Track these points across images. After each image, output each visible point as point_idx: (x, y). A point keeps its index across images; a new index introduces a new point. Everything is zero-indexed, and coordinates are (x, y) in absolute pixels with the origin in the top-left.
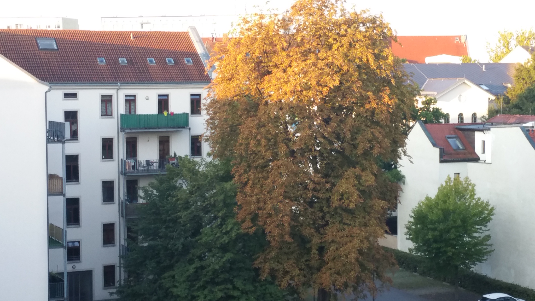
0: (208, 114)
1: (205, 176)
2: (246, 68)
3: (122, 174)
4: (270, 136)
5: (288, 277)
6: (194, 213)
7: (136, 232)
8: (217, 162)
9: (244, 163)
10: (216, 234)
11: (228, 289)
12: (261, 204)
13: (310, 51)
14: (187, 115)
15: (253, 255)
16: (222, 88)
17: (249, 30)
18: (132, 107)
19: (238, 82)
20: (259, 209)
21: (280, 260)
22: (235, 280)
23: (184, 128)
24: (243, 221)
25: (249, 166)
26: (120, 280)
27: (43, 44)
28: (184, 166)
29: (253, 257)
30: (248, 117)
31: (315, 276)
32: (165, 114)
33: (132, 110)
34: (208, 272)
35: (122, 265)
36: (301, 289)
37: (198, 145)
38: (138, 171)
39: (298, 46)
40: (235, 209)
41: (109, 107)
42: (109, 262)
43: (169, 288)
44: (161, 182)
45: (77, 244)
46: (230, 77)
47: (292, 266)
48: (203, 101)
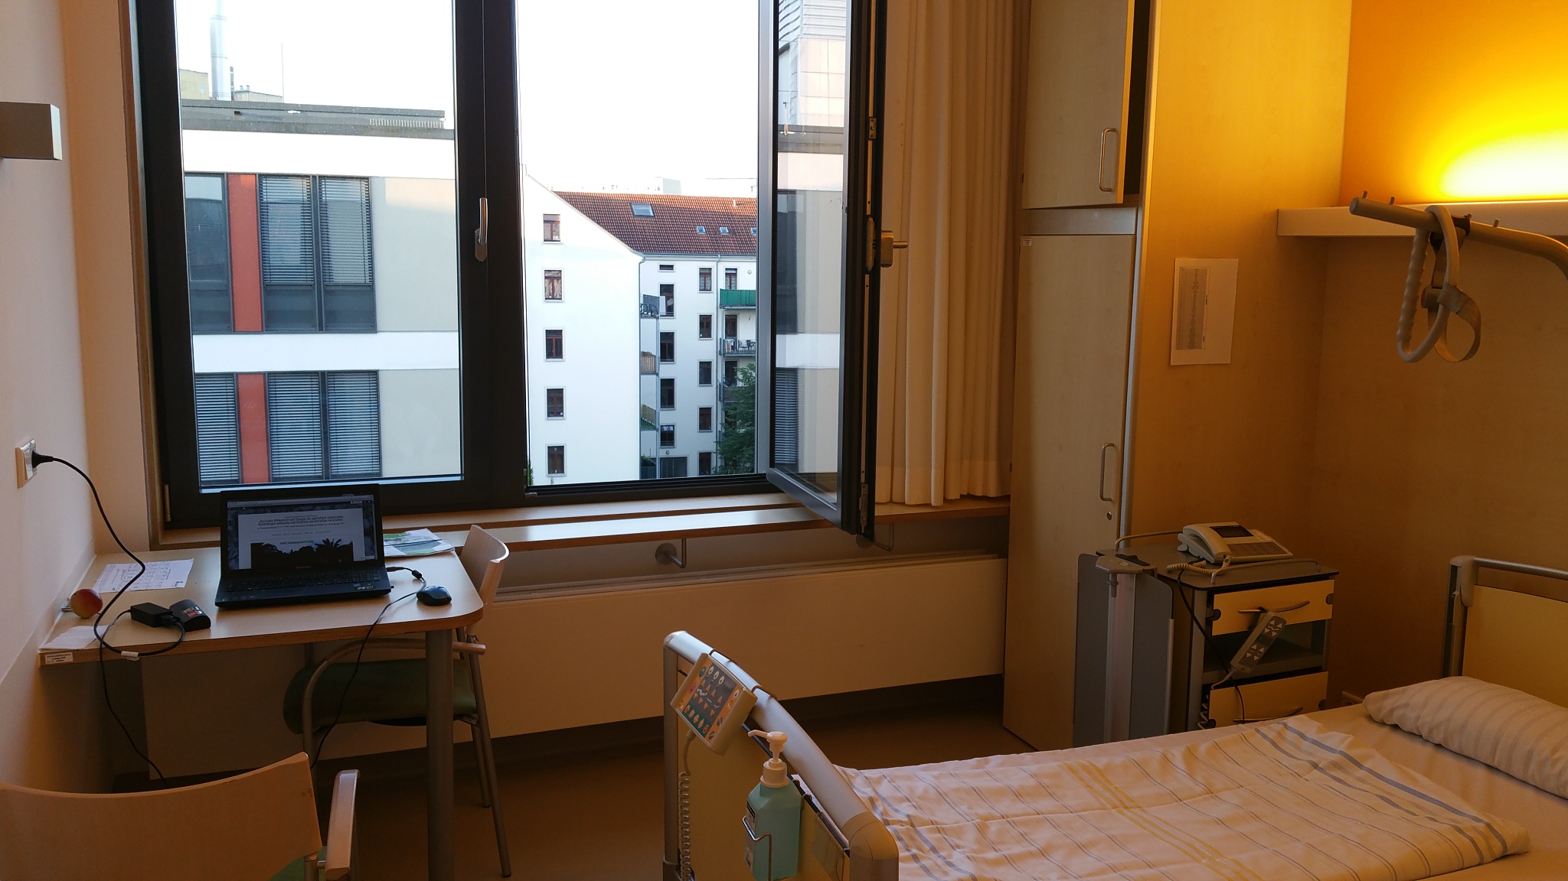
3: (720, 354)
7: (734, 418)
18: (733, 282)
26: (716, 467)
27: (638, 209)
33: (733, 285)
35: (718, 453)
38: (738, 352)
41: (708, 281)
42: (705, 449)
45: (671, 428)
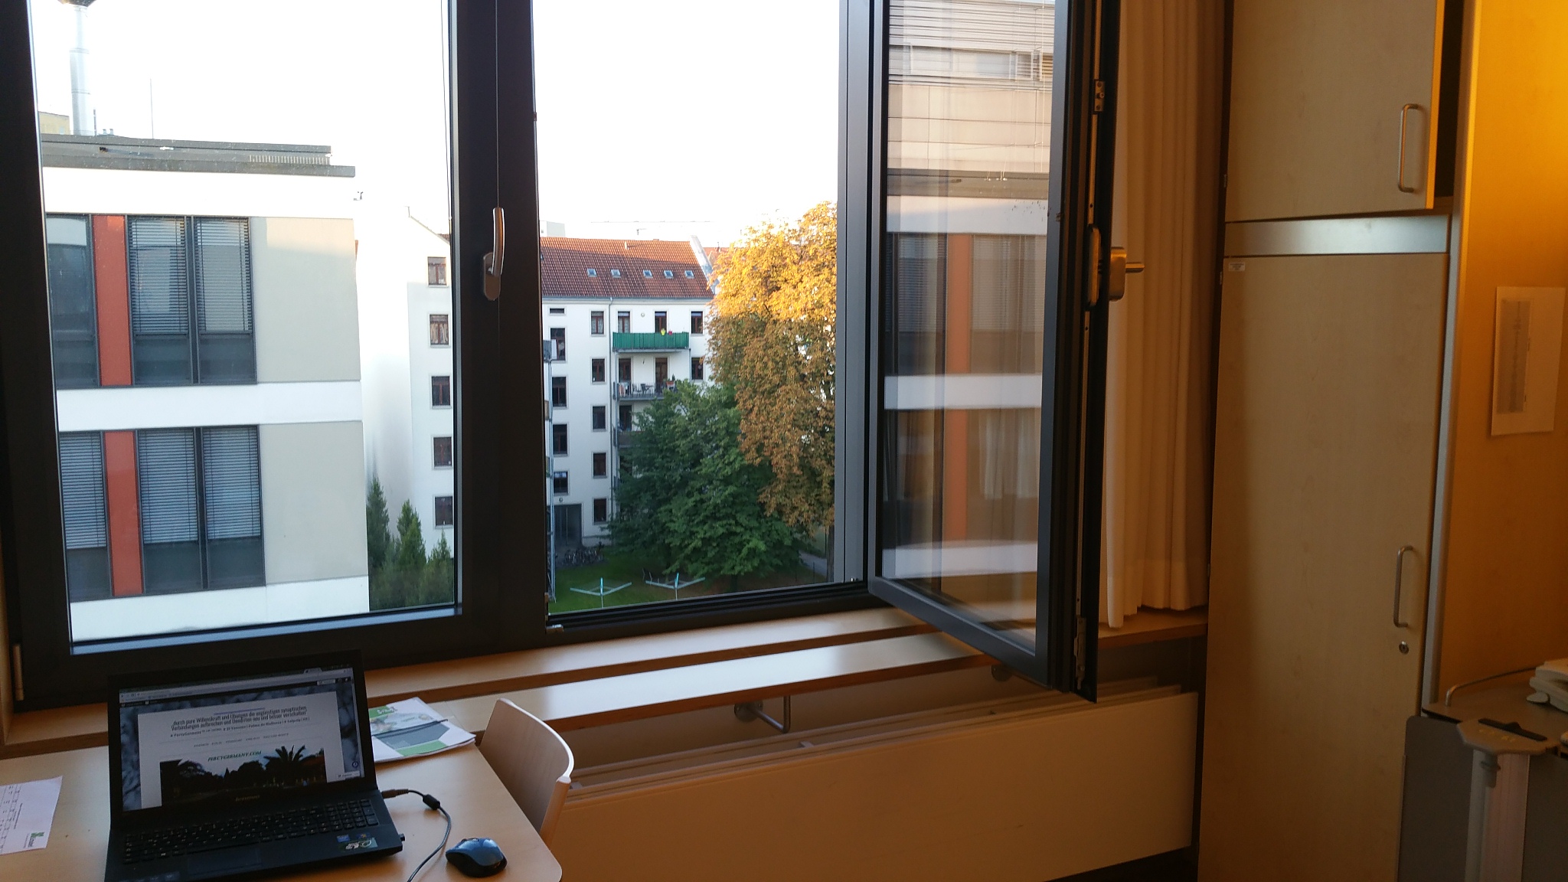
0: (710, 333)
1: (706, 401)
2: (752, 283)
3: (614, 398)
4: (778, 359)
5: (796, 513)
6: (694, 442)
7: (630, 462)
8: (720, 386)
9: (749, 388)
10: (718, 465)
11: (730, 525)
12: (768, 433)
13: (823, 265)
14: (687, 334)
15: (759, 488)
16: (725, 304)
17: (756, 240)
18: (626, 325)
19: (743, 298)
20: (765, 438)
21: (788, 494)
22: (738, 515)
23: (684, 348)
24: (747, 451)
25: (755, 391)
26: (612, 514)
28: (682, 390)
29: (758, 491)
30: (753, 337)
31: (825, 513)
32: (663, 332)
33: (626, 328)
34: (708, 506)
35: (614, 498)
36: (810, 527)
37: (699, 367)
38: (632, 396)
39: (811, 260)
40: (739, 438)
41: (600, 325)
42: (600, 496)
43: (666, 523)
44: (658, 407)
45: (564, 475)
46: (734, 293)
47: (801, 501)
48: (705, 319)
